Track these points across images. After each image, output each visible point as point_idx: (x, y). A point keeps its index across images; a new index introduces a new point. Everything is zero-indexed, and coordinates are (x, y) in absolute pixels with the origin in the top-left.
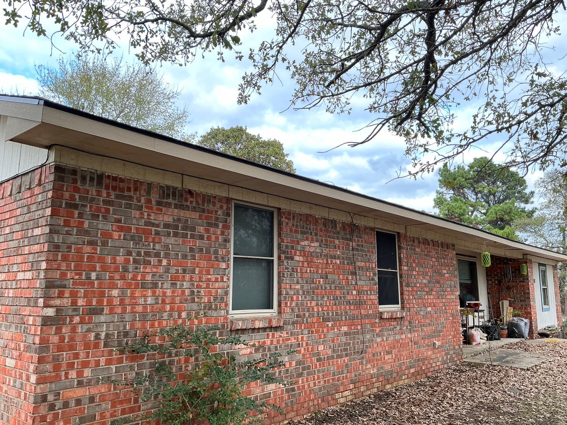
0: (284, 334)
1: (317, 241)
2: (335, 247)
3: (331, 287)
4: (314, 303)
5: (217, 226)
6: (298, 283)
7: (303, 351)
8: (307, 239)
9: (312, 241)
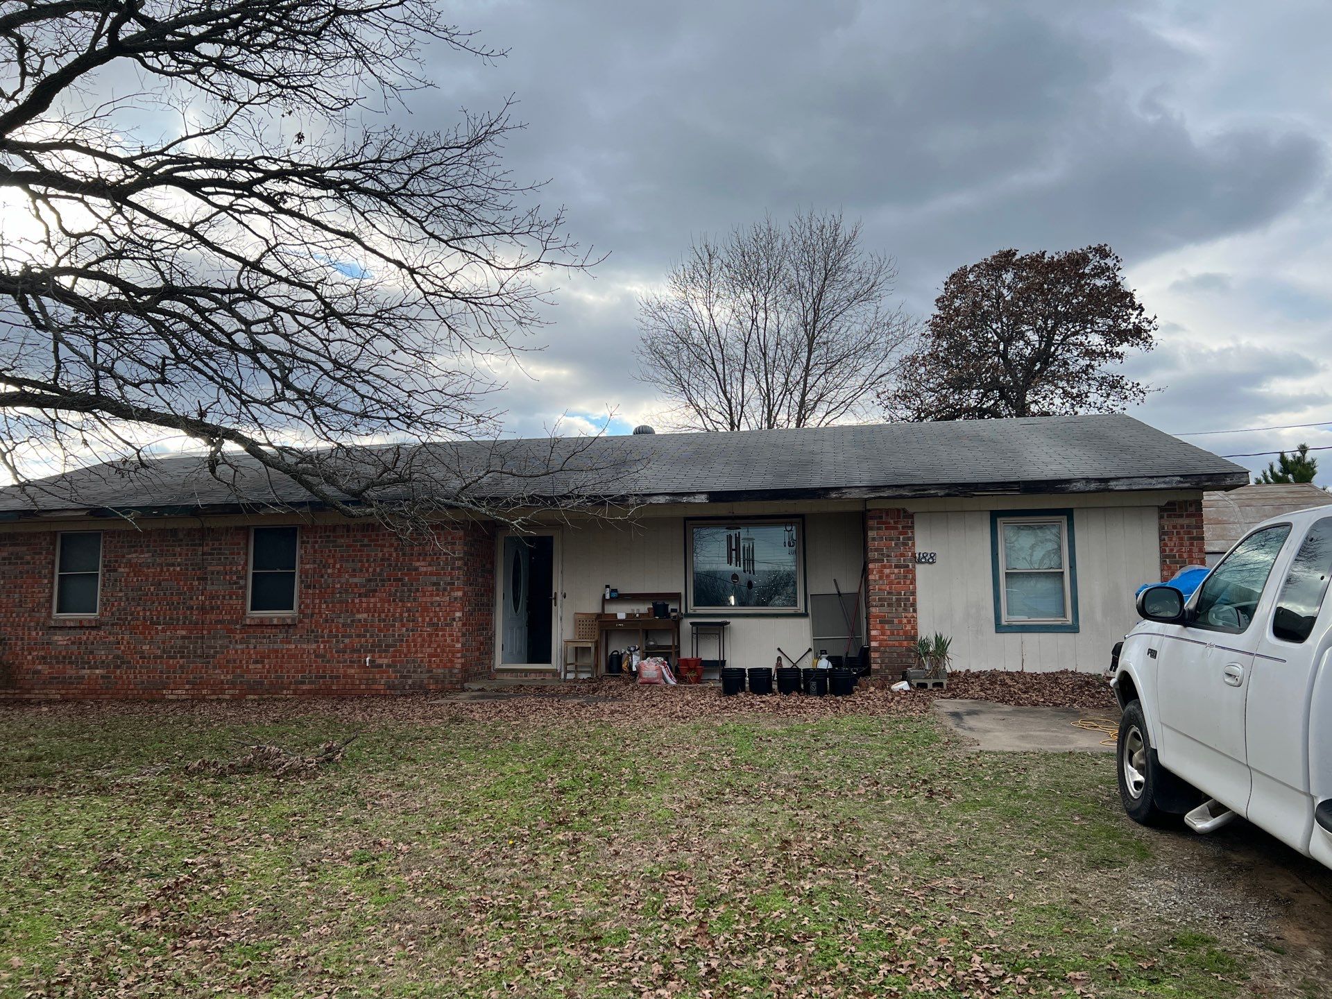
0: (102, 633)
1: (148, 552)
2: (175, 555)
3: (165, 594)
4: (139, 608)
5: (41, 553)
6: (121, 591)
7: (122, 648)
8: (136, 552)
9: (142, 552)
